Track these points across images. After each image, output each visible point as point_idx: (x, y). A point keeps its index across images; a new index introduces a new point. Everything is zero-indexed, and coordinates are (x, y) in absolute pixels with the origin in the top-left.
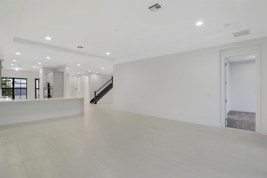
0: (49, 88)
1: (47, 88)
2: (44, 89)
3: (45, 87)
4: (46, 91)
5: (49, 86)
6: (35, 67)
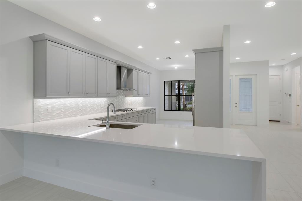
6: (187, 56)
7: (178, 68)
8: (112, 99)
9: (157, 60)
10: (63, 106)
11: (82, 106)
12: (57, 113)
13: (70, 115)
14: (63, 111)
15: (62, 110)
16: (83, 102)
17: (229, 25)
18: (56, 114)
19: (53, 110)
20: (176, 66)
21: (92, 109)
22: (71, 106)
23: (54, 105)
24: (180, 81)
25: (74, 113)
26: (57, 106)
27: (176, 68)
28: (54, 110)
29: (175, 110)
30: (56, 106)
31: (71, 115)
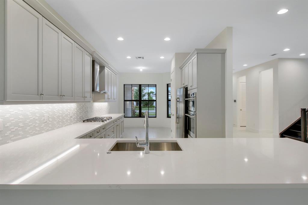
0: (188, 100)
1: (182, 99)
2: (177, 101)
3: (178, 98)
4: (182, 106)
5: (187, 95)
6: (162, 57)
7: (144, 70)
8: (82, 106)
9: (128, 58)
10: (21, 117)
11: (48, 116)
12: (12, 130)
13: (32, 132)
14: (21, 127)
15: (21, 125)
16: (49, 110)
17: (232, 27)
18: (10, 132)
19: (6, 125)
20: (141, 69)
21: (60, 120)
22: (34, 117)
23: (8, 116)
24: (141, 85)
25: (38, 129)
26: (13, 119)
27: (141, 70)
28: (8, 124)
29: (131, 116)
30: (11, 119)
31: (34, 131)
